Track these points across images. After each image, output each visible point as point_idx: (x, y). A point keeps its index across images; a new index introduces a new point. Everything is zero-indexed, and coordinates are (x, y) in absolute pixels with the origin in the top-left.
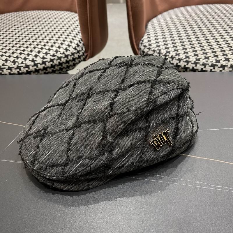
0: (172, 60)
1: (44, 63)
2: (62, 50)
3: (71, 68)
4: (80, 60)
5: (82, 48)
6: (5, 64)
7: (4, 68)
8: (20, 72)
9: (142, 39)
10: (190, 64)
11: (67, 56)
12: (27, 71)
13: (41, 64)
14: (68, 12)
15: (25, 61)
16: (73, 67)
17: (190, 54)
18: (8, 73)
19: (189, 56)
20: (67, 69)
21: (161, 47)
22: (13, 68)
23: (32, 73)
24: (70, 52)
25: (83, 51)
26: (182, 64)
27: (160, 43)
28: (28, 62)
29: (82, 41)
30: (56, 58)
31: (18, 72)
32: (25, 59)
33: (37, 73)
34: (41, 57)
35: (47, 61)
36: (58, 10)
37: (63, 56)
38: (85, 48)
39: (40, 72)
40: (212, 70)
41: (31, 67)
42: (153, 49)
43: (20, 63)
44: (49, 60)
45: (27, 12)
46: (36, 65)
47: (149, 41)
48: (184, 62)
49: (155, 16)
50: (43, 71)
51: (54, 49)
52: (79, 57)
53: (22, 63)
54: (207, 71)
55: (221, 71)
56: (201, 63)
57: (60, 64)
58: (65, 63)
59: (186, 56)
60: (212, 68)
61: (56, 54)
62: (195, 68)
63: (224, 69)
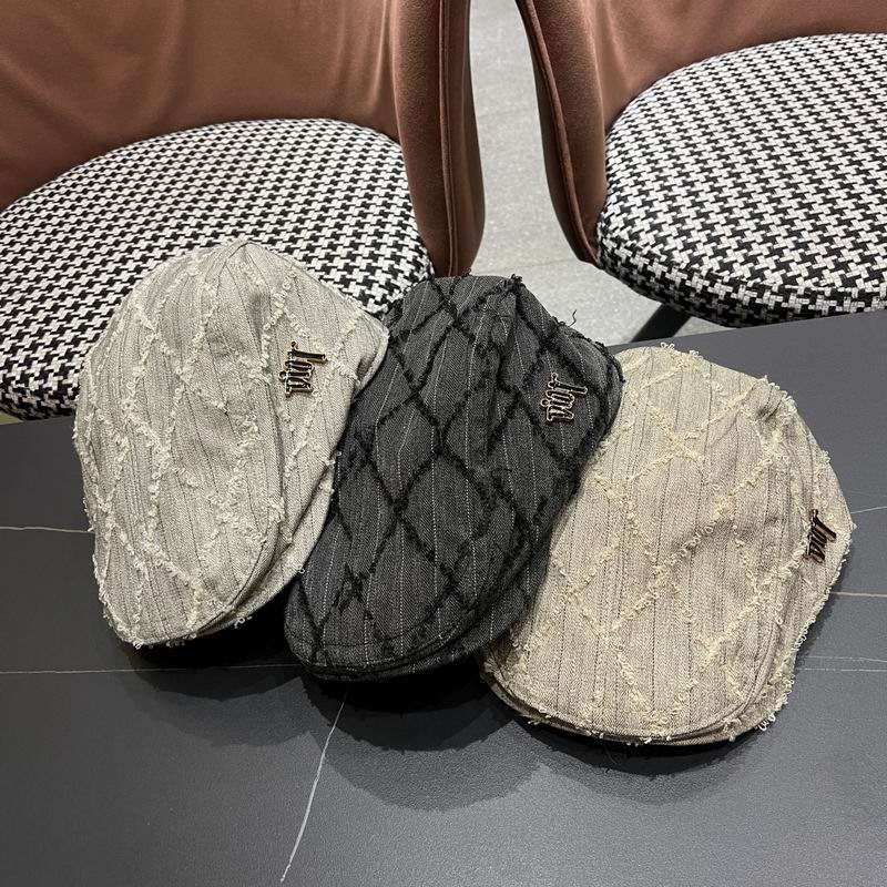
0: (712, 285)
2: (377, 292)
5: (428, 270)
9: (606, 215)
10: (767, 294)
17: (763, 263)
19: (763, 269)
21: (672, 243)
24: (400, 291)
26: (744, 295)
29: (423, 245)
37: (385, 307)
40: (834, 308)
42: (645, 252)
47: (628, 222)
48: (748, 289)
54: (819, 313)
55: (860, 310)
56: (801, 292)
59: (752, 270)
60: (833, 303)
62: (784, 305)
63: (869, 304)
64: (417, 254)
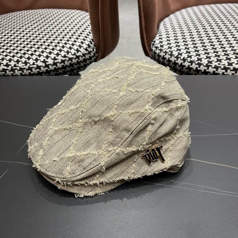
0: (184, 62)
1: (55, 64)
2: (73, 51)
3: (82, 69)
4: (91, 61)
5: (93, 49)
6: (17, 65)
7: (16, 69)
8: (32, 73)
9: (154, 40)
10: (202, 66)
11: (78, 57)
12: (38, 72)
13: (52, 65)
14: (79, 11)
15: (36, 62)
16: (84, 68)
17: (202, 56)
18: (20, 74)
19: (201, 58)
20: (78, 70)
22: (25, 69)
23: (43, 74)
24: (81, 53)
25: (94, 52)
26: (194, 66)
27: (172, 45)
28: (40, 63)
29: (93, 41)
30: (67, 59)
31: (30, 73)
32: (37, 60)
33: (48, 74)
34: (53, 58)
35: (58, 62)
36: (69, 9)
37: (74, 57)
38: (96, 49)
39: (52, 73)
40: (224, 73)
41: (42, 68)
42: (164, 51)
43: (31, 64)
44: (60, 61)
45: (38, 10)
46: (47, 66)
47: (160, 42)
48: (196, 64)
49: (167, 16)
50: (54, 72)
51: (66, 49)
52: (90, 58)
53: (34, 64)
54: (219, 74)
55: (233, 74)
56: (213, 66)
57: (71, 65)
58: (76, 64)
59: (198, 58)
60: (224, 71)
61: (67, 55)
62: (207, 70)
63: (236, 73)
64: (90, 43)
